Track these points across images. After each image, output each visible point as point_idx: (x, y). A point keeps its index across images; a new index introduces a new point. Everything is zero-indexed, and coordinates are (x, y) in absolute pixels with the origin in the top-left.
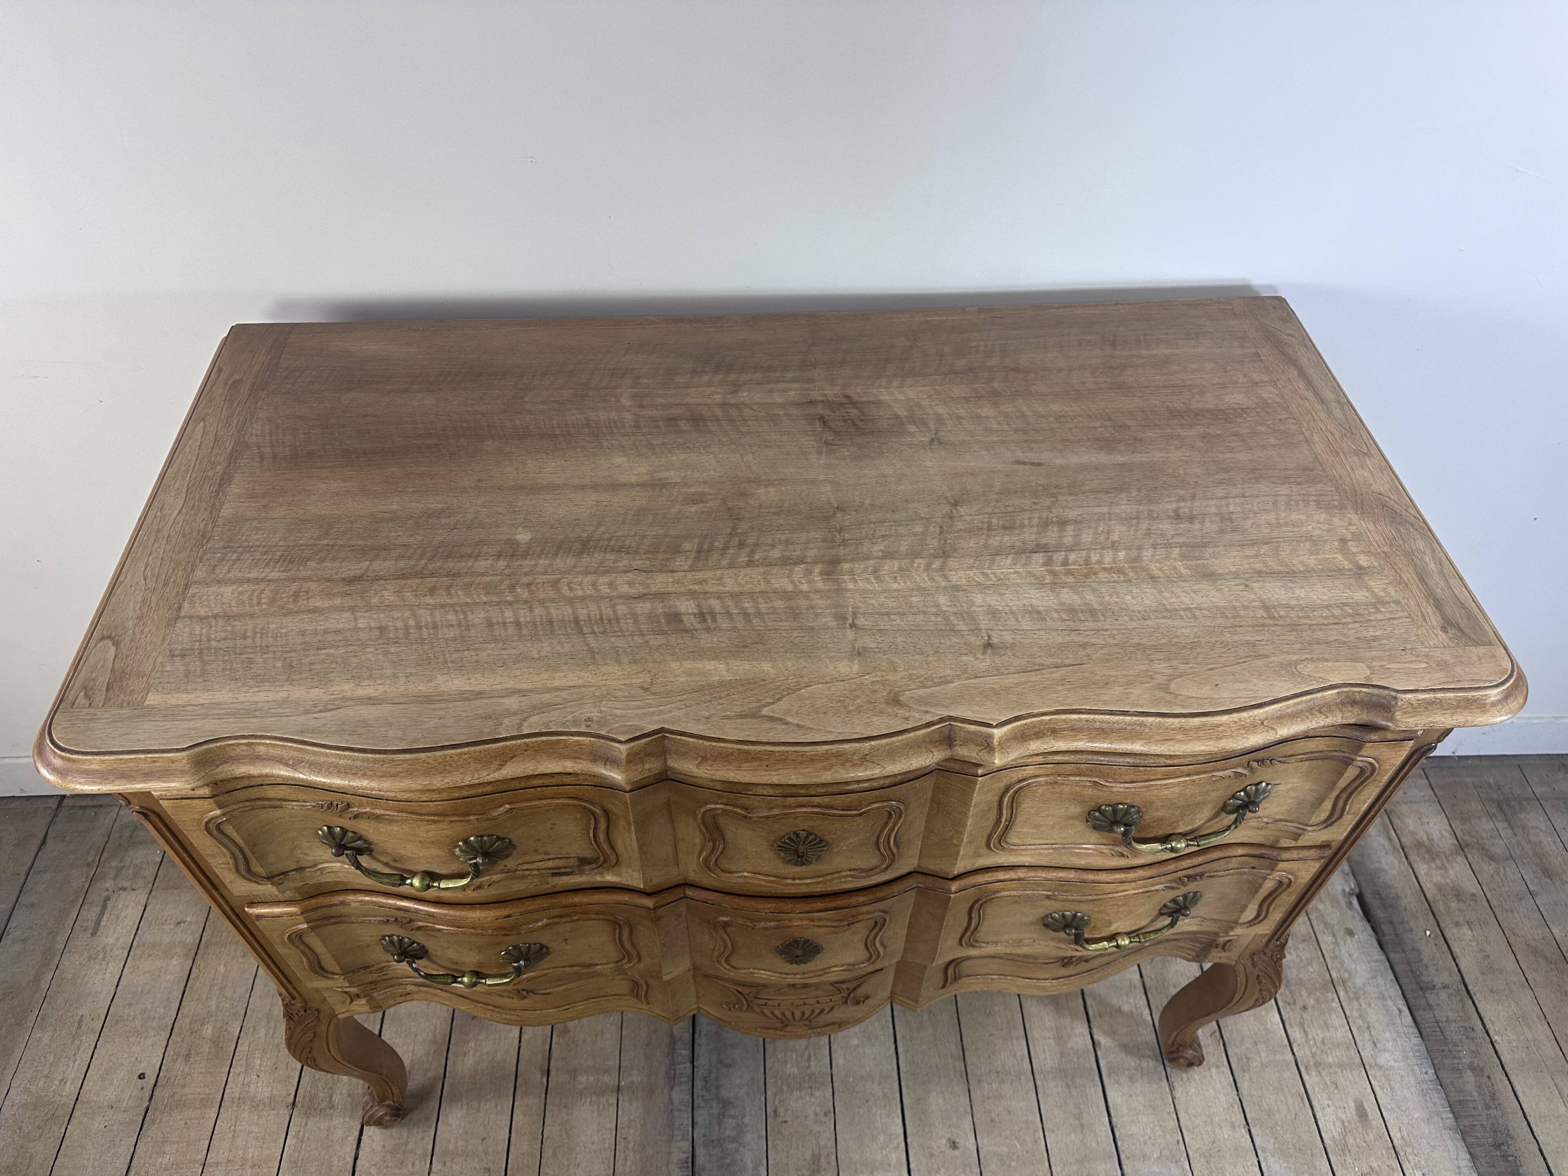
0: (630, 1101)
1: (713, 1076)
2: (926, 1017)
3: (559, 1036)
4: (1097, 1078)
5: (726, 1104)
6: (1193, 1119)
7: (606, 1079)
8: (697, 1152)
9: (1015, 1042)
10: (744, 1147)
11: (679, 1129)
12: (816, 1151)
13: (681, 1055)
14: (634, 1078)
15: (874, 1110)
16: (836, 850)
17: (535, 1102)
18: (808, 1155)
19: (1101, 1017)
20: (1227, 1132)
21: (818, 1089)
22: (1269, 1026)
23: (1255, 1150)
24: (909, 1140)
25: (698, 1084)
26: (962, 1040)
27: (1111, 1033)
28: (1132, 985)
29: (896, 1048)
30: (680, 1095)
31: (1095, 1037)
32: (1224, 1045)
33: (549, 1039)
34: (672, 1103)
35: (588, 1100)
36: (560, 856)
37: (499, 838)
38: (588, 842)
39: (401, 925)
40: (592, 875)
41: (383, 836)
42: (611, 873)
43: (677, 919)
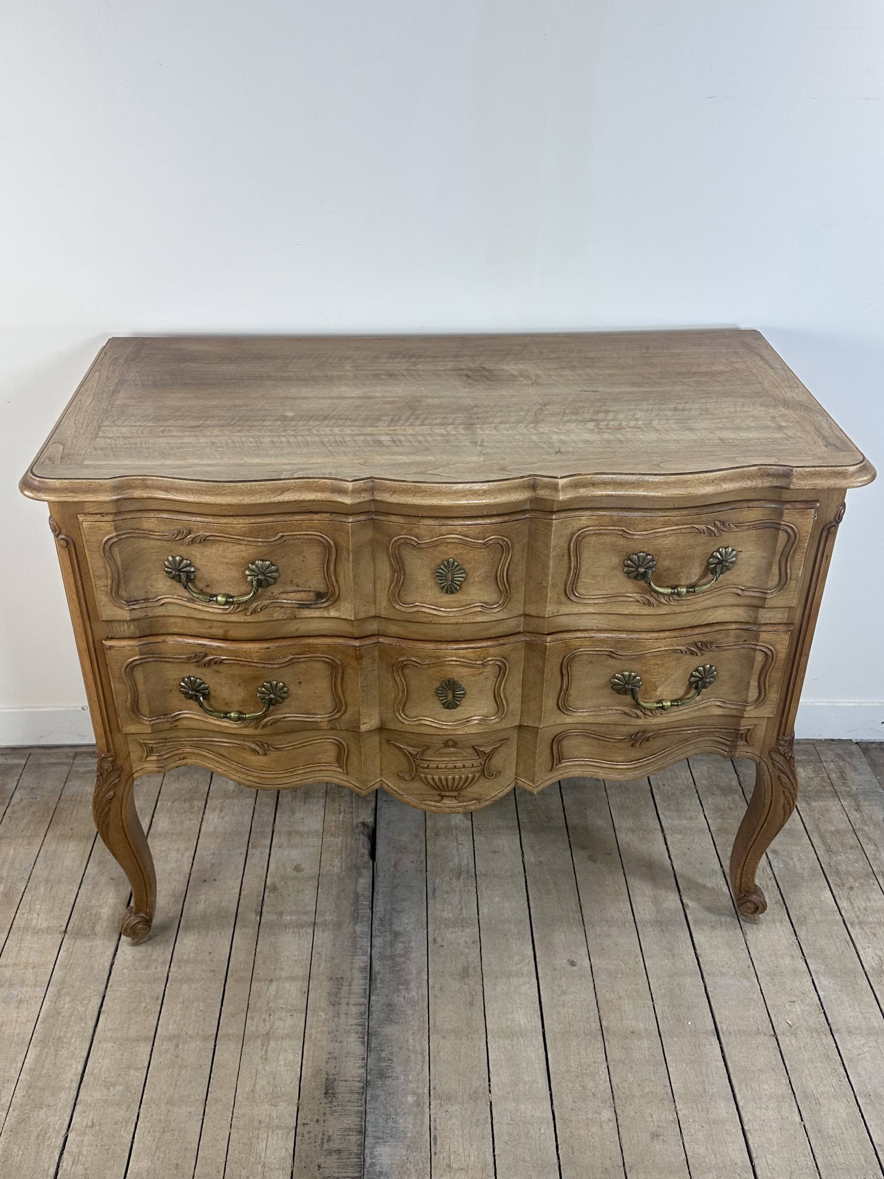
0: (323, 931)
1: (388, 917)
2: (552, 886)
3: (269, 892)
4: (686, 927)
5: (396, 935)
6: (761, 953)
7: (305, 918)
8: (374, 963)
9: (621, 902)
10: (410, 960)
11: (360, 948)
12: (466, 965)
13: (363, 904)
14: (327, 918)
15: (511, 941)
16: (471, 580)
17: (251, 931)
18: (459, 967)
19: (689, 890)
20: (787, 961)
21: (468, 927)
22: (823, 899)
23: (810, 972)
24: (537, 960)
25: (376, 923)
26: (579, 901)
27: (698, 900)
28: (714, 872)
29: (529, 904)
30: (362, 928)
31: (684, 901)
32: (787, 909)
33: (262, 894)
34: (355, 933)
35: (292, 930)
36: (305, 589)
37: (272, 564)
38: (323, 575)
39: (198, 662)
40: (322, 609)
41: (205, 560)
42: (334, 609)
43: (372, 663)
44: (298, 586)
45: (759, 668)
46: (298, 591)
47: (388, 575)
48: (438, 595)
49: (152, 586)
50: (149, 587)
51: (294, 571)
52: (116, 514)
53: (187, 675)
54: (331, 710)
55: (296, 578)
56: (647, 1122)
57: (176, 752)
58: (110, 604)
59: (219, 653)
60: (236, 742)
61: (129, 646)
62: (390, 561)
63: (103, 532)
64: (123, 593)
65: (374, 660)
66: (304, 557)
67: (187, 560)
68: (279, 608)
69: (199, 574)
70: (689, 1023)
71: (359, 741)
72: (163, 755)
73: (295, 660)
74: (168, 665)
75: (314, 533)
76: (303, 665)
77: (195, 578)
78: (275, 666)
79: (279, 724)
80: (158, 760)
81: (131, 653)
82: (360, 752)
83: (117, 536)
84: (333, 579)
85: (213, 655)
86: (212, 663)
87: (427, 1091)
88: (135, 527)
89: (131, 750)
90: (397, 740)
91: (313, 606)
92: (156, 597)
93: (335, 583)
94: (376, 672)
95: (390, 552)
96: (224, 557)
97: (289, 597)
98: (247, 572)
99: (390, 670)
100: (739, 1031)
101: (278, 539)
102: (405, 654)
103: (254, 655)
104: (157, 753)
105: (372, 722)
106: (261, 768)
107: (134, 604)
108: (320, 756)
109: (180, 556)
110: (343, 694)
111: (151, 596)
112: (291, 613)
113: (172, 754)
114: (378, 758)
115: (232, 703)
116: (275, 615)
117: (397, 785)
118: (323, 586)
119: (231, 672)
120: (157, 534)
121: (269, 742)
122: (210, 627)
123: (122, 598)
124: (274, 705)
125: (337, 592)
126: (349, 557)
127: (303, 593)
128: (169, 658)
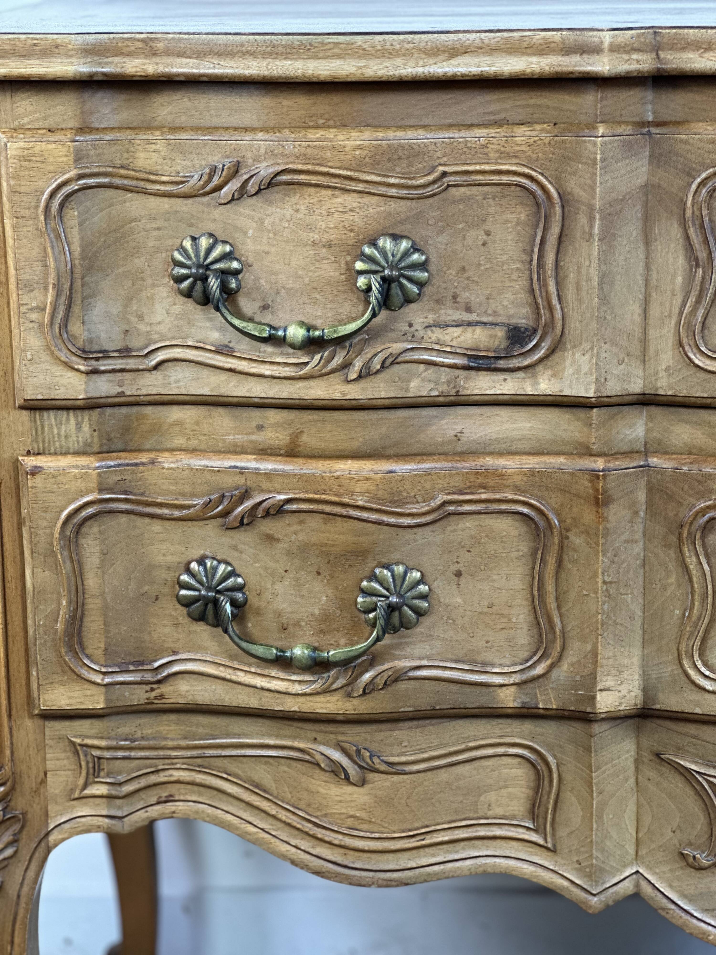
36: (485, 319)
37: (415, 249)
38: (526, 283)
39: (226, 514)
40: (521, 374)
41: (265, 241)
42: (550, 372)
43: (631, 521)
44: (468, 309)
46: (470, 324)
47: (679, 280)
49: (141, 318)
50: (134, 319)
51: (463, 269)
52: (81, 130)
53: (197, 553)
54: (526, 655)
55: (467, 288)
57: (153, 779)
58: (45, 356)
59: (278, 486)
60: (296, 744)
61: (77, 467)
62: (687, 238)
63: (51, 168)
64: (76, 328)
65: (636, 513)
66: (488, 233)
67: (225, 242)
68: (422, 366)
69: (247, 278)
71: (588, 750)
72: (120, 784)
73: (452, 508)
74: (157, 526)
75: (514, 168)
76: (469, 523)
77: (239, 288)
78: (408, 521)
79: (402, 686)
80: (109, 797)
81: (81, 485)
82: (590, 785)
83: (81, 177)
84: (552, 289)
85: (263, 491)
86: (260, 512)
88: (118, 162)
89: (50, 765)
90: (680, 750)
91: (502, 364)
92: (146, 347)
93: (555, 301)
94: (638, 548)
95: (689, 212)
96: (310, 227)
97: (448, 338)
98: (359, 265)
99: (673, 539)
101: (434, 182)
102: (711, 491)
103: (359, 487)
104: (108, 775)
105: (624, 689)
106: (350, 822)
107: (97, 359)
108: (492, 796)
109: (211, 235)
110: (559, 608)
111: (135, 342)
112: (449, 382)
113: (143, 782)
114: (632, 807)
115: (297, 624)
116: (413, 384)
117: (675, 884)
118: (526, 311)
119: (302, 537)
120: (164, 179)
121: (374, 747)
122: (260, 428)
123: (72, 339)
124: (395, 630)
125: (559, 325)
126: (591, 227)
127: (478, 330)
128: (161, 505)
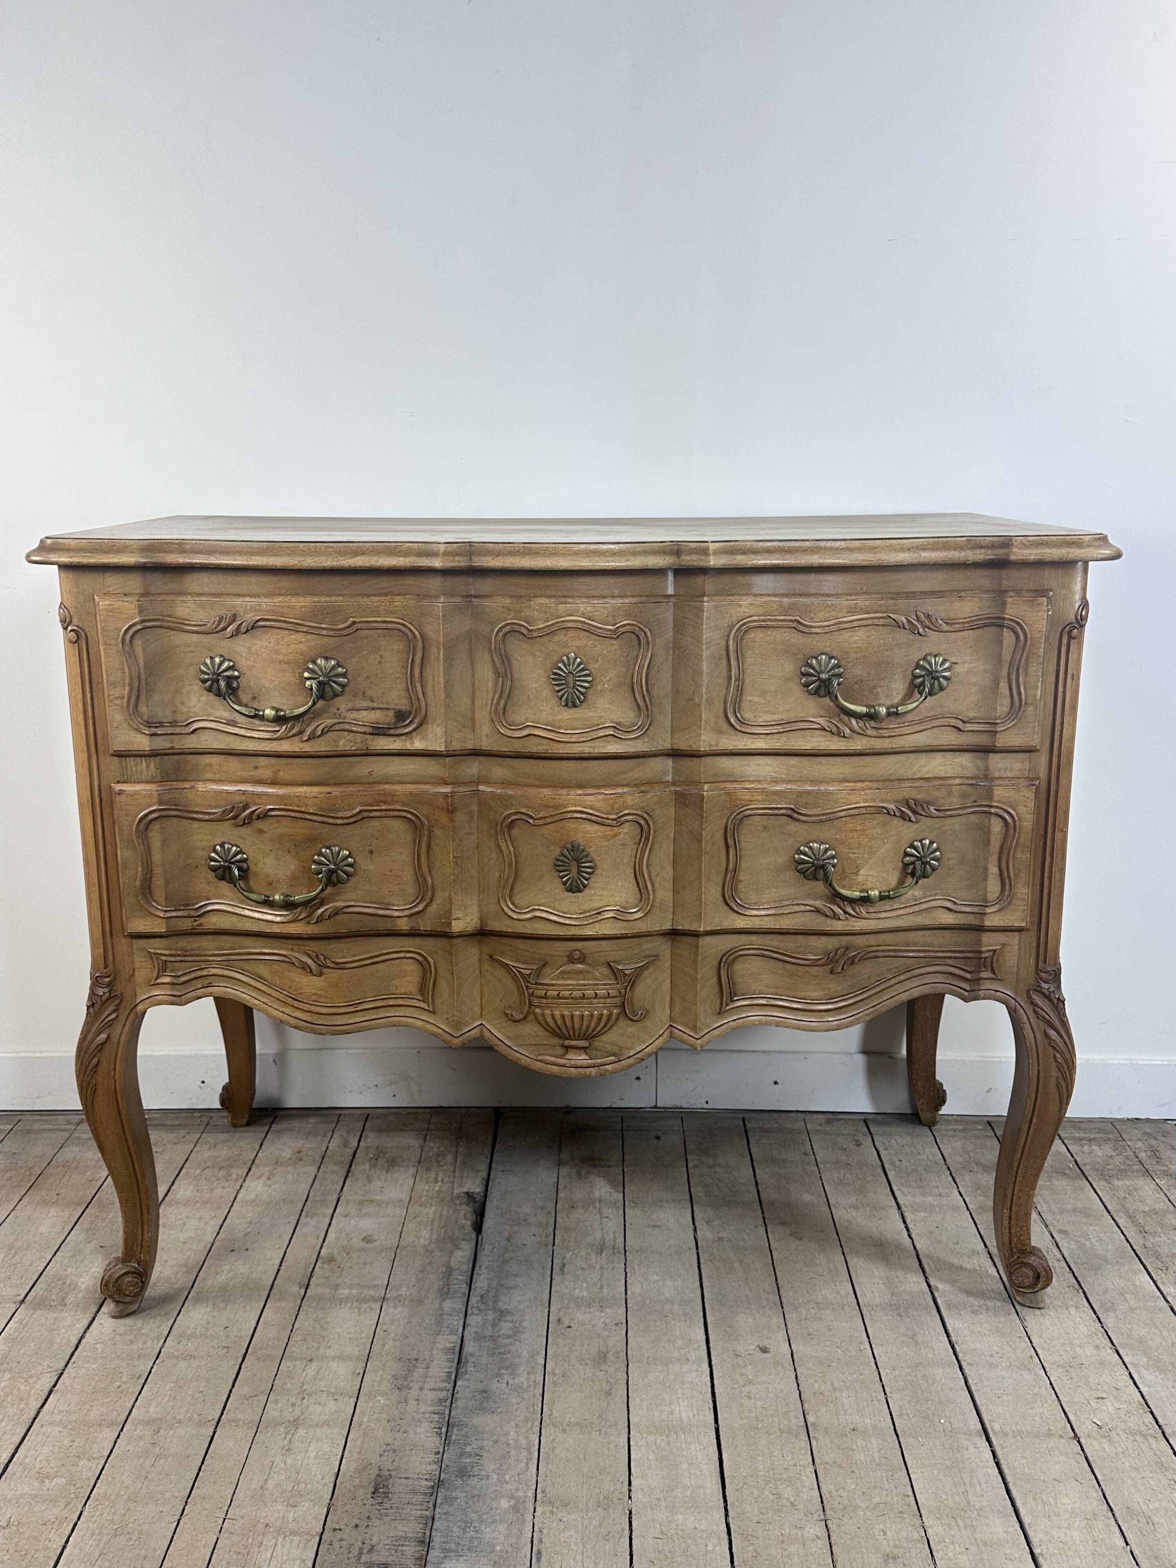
0: (395, 1307)
1: (491, 1294)
2: (736, 1265)
3: (323, 1263)
4: (935, 1311)
5: (503, 1314)
6: (1049, 1341)
7: (371, 1292)
8: (466, 1342)
9: (838, 1283)
10: (520, 1342)
11: (447, 1327)
12: (603, 1349)
13: (457, 1279)
14: (403, 1293)
15: (673, 1322)
16: (599, 687)
17: (290, 1305)
18: (593, 1351)
19: (939, 1271)
20: (1089, 1351)
21: (610, 1308)
22: (1138, 1283)
23: (1125, 1364)
24: (711, 1345)
25: (474, 1300)
26: (776, 1280)
27: (952, 1282)
28: (975, 1253)
29: (701, 1284)
30: (453, 1305)
31: (932, 1283)
32: (1084, 1293)
33: (312, 1266)
34: (442, 1310)
35: (349, 1305)
36: (382, 706)
37: (339, 665)
38: (404, 685)
39: (235, 817)
40: (404, 738)
41: (252, 659)
42: (420, 736)
43: (469, 822)
44: (372, 701)
45: (998, 845)
46: (373, 709)
47: (490, 684)
48: (557, 709)
49: (183, 703)
50: (178, 704)
51: (368, 677)
52: (143, 595)
53: (220, 841)
54: (412, 899)
55: (370, 688)
56: (876, 1540)
57: (199, 973)
58: (125, 726)
59: (264, 801)
60: (281, 952)
61: (145, 790)
62: (493, 660)
63: (125, 616)
64: (143, 709)
65: (472, 817)
66: (381, 657)
67: (229, 660)
68: (346, 733)
69: (243, 681)
70: (942, 1421)
71: (451, 954)
72: (179, 976)
73: (366, 814)
74: (196, 825)
75: (394, 620)
76: (376, 823)
77: (238, 687)
78: (339, 821)
79: (339, 917)
80: (172, 984)
81: (148, 800)
82: (452, 974)
83: (142, 621)
84: (419, 689)
85: (256, 804)
86: (254, 817)
87: (531, 1494)
88: (166, 613)
89: (137, 965)
90: (503, 953)
91: (392, 732)
92: (187, 720)
93: (421, 696)
94: (474, 837)
95: (493, 646)
96: (277, 652)
97: (360, 717)
98: (306, 675)
99: (493, 832)
100: (1020, 1432)
101: (349, 627)
102: (512, 805)
103: (310, 802)
104: (171, 971)
105: (469, 919)
106: (314, 997)
107: (156, 727)
108: (397, 982)
109: (221, 656)
110: (430, 872)
111: (180, 718)
112: (362, 742)
113: (193, 975)
114: (478, 985)
115: (278, 881)
116: (341, 743)
117: (503, 1030)
118: (405, 701)
119: (279, 831)
120: (193, 623)
121: (327, 953)
122: (256, 768)
123: (140, 715)
124: (334, 885)
125: (423, 709)
126: (439, 654)
127: (378, 712)
128: (197, 812)
